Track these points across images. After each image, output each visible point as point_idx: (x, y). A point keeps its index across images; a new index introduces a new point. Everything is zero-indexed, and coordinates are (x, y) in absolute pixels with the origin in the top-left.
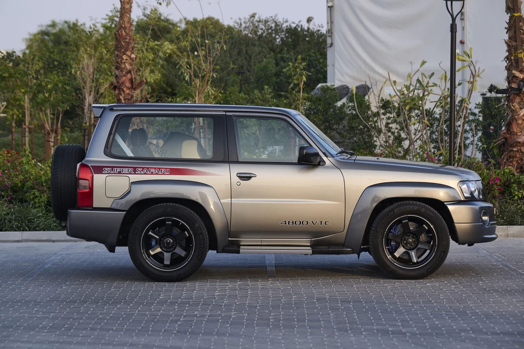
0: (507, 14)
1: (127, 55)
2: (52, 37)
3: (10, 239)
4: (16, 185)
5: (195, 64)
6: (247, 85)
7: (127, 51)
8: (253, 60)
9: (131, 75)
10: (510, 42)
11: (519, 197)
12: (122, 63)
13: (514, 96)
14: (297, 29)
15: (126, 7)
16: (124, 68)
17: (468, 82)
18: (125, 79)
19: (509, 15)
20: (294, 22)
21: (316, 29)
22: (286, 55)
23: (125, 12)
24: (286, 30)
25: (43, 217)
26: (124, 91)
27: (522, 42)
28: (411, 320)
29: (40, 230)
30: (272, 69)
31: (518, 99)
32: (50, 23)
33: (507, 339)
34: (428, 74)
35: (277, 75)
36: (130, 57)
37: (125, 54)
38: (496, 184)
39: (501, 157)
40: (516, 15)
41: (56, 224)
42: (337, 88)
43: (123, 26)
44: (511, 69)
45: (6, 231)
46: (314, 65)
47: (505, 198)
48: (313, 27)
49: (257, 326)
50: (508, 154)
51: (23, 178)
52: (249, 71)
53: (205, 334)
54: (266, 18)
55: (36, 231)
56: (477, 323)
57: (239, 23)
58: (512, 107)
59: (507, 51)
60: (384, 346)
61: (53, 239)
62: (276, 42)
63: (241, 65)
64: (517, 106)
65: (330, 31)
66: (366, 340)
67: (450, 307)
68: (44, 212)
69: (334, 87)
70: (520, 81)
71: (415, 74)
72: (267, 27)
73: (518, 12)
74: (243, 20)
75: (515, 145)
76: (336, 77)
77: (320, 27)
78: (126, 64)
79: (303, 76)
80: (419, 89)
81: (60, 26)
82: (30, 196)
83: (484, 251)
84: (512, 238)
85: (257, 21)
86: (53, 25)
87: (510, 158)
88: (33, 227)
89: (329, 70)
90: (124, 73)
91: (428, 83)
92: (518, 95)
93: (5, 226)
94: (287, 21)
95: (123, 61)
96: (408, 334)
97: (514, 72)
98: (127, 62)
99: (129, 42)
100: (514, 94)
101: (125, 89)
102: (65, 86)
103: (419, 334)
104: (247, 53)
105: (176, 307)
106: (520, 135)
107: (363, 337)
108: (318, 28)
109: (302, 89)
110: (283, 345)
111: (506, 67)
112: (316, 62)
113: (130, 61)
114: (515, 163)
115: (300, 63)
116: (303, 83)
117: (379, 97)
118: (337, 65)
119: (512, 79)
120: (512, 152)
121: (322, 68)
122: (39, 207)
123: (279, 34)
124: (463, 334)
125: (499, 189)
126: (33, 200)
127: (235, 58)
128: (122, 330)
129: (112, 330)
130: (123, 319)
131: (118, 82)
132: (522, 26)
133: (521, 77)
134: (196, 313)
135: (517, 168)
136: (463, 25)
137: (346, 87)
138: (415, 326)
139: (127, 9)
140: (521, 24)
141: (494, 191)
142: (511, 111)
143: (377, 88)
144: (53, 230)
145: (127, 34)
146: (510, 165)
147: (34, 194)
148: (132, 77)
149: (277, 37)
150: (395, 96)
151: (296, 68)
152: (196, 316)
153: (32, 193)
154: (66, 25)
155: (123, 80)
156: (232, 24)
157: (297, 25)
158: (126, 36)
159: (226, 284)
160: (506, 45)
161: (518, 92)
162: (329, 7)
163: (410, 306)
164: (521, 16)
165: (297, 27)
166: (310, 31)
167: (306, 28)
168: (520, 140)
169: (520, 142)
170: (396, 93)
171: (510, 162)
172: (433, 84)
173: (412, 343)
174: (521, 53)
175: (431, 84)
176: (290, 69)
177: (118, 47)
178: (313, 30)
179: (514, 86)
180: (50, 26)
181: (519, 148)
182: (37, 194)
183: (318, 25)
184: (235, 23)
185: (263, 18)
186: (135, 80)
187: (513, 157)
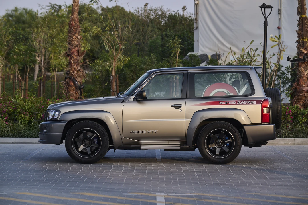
0: (298, 15)
1: (76, 36)
2: (14, 18)
3: (8, 142)
4: (10, 111)
5: (111, 40)
6: (142, 52)
7: (76, 34)
8: (147, 36)
9: (78, 48)
10: (299, 32)
11: (302, 122)
12: (72, 41)
13: (301, 63)
14: (176, 16)
15: (75, 8)
16: (73, 44)
17: (278, 54)
18: (75, 50)
19: (299, 16)
20: (174, 11)
21: (188, 16)
22: (169, 33)
23: (75, 11)
24: (169, 16)
25: (26, 129)
26: (73, 57)
27: (306, 32)
28: (231, 180)
29: (25, 137)
30: (159, 41)
31: (303, 65)
32: (14, 9)
33: (278, 187)
34: (254, 48)
35: (162, 46)
36: (77, 37)
37: (74, 36)
38: (290, 114)
39: (293, 99)
40: (303, 16)
41: (34, 134)
42: (200, 56)
43: (74, 19)
44: (300, 48)
45: (5, 137)
46: (187, 40)
47: (293, 123)
48: (186, 14)
49: (152, 181)
50: (297, 97)
51: (14, 107)
52: (144, 43)
53: (126, 184)
54: (156, 7)
55: (23, 137)
56: (265, 181)
57: (138, 11)
58: (300, 70)
59: (297, 37)
60: (216, 189)
61: (33, 142)
62: (162, 23)
63: (139, 38)
64: (303, 69)
65: (196, 20)
66: (207, 187)
67: (253, 175)
68: (27, 127)
69: (197, 55)
70: (305, 55)
71: (247, 48)
72: (156, 14)
73: (304, 15)
74: (140, 9)
75: (301, 92)
76: (199, 49)
77: (191, 14)
78: (75, 42)
79: (179, 48)
80: (248, 58)
81: (20, 11)
82: (19, 118)
83: (279, 151)
84: (297, 145)
85: (149, 9)
86: (16, 10)
87: (298, 100)
88: (21, 135)
89: (195, 43)
90: (74, 46)
91: (254, 54)
92: (303, 63)
93: (5, 135)
94: (169, 11)
95: (73, 40)
96: (228, 185)
97: (301, 49)
98: (75, 40)
99: (77, 29)
100: (301, 62)
101: (74, 56)
102: (32, 53)
103: (234, 185)
104: (143, 31)
105: (109, 173)
106: (304, 86)
107: (206, 186)
108: (190, 15)
109: (178, 56)
110: (165, 188)
111: (297, 46)
112: (188, 38)
113: (77, 40)
114: (301, 102)
115: (177, 40)
116: (178, 52)
117: (225, 62)
118: (200, 41)
119: (300, 53)
120: (300, 96)
121: (191, 42)
122: (24, 124)
123: (164, 18)
124: (256, 185)
125: (291, 118)
126: (20, 120)
127: (134, 34)
128: (83, 182)
129: (78, 182)
130: (83, 178)
131: (70, 52)
132: (306, 23)
133: (306, 53)
134: (120, 176)
135: (302, 106)
136: (280, 18)
137: (205, 55)
138: (233, 182)
139: (76, 9)
140: (306, 21)
141: (288, 118)
142: (299, 72)
143: (224, 56)
144: (32, 137)
145: (76, 24)
146: (298, 104)
147: (21, 116)
148: (78, 49)
149: (163, 20)
150: (234, 62)
151: (174, 43)
152: (120, 177)
153: (20, 115)
154: (24, 11)
155: (73, 51)
156: (133, 11)
157: (176, 13)
158: (75, 25)
159: (134, 164)
160: (297, 33)
161: (304, 61)
162: (196, 4)
163: (232, 174)
164: (306, 17)
165: (176, 14)
166: (184, 17)
167: (182, 15)
168: (304, 89)
169: (304, 90)
170: (235, 60)
171: (299, 102)
172: (257, 55)
173: (230, 188)
174: (306, 38)
175: (256, 55)
176: (171, 44)
177: (70, 32)
178: (186, 17)
179: (301, 57)
180: (13, 11)
181: (304, 94)
182: (23, 116)
183: (190, 13)
184: (135, 10)
185: (154, 7)
186: (80, 51)
187: (300, 99)
